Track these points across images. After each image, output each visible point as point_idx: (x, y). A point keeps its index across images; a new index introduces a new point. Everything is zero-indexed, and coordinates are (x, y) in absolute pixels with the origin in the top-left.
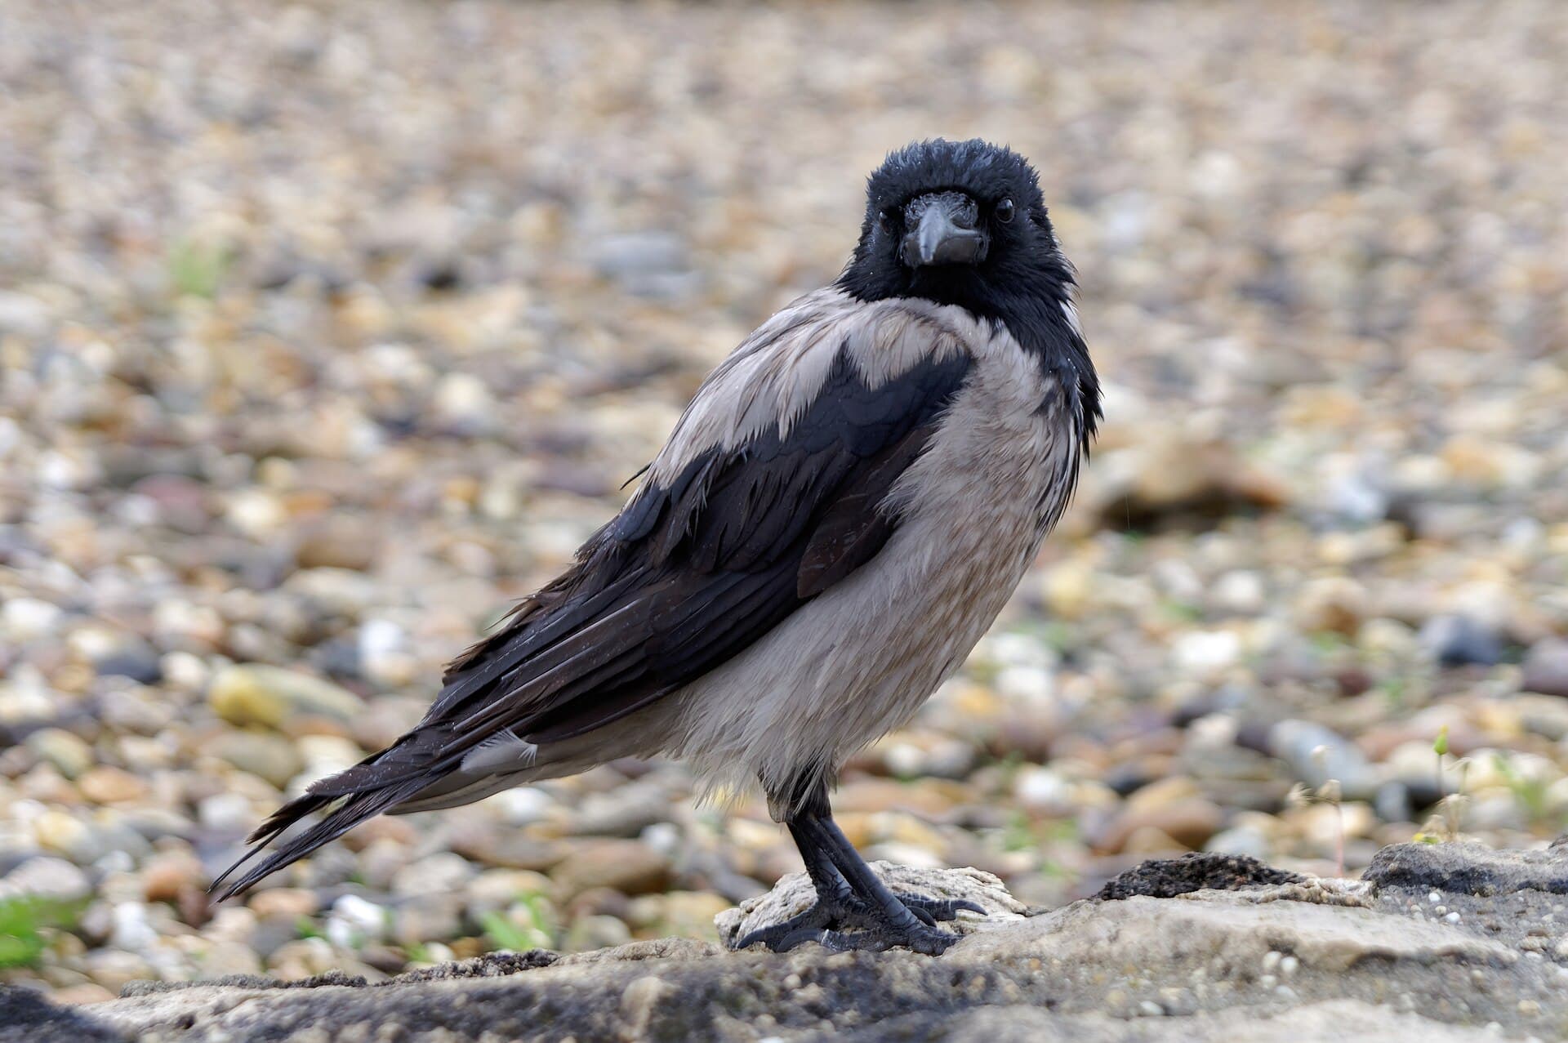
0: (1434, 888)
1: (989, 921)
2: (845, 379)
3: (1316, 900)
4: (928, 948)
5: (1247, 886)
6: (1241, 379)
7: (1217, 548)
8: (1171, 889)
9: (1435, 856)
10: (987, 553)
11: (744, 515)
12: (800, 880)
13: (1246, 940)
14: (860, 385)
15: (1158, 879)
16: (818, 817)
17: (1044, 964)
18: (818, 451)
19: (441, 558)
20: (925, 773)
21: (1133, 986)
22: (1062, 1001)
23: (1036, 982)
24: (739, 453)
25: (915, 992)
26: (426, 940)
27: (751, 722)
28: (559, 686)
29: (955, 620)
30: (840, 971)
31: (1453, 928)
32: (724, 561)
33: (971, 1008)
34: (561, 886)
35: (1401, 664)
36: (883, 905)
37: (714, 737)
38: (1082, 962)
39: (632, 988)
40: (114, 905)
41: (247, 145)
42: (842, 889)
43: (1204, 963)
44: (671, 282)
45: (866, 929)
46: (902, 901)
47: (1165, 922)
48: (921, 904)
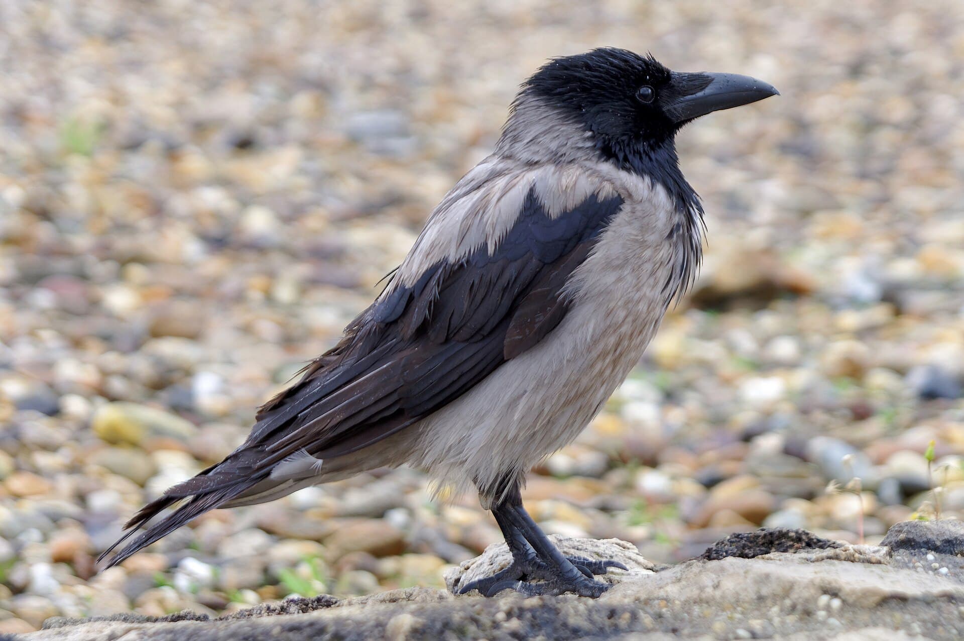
0: (930, 551)
1: (629, 574)
2: (533, 211)
3: (851, 559)
4: (589, 593)
5: (802, 550)
6: (781, 207)
7: (768, 321)
8: (750, 552)
9: (930, 529)
10: (630, 326)
11: (466, 304)
12: (501, 547)
13: (806, 587)
14: (544, 215)
15: (742, 545)
16: (513, 505)
17: (669, 604)
18: (516, 260)
19: (247, 330)
20: (575, 474)
21: (731, 618)
22: (682, 629)
23: (665, 616)
24: (460, 262)
25: (584, 624)
26: (241, 588)
27: (469, 443)
28: (339, 420)
29: (608, 372)
30: (532, 610)
31: (944, 578)
32: (452, 335)
33: (622, 634)
34: (331, 551)
35: (893, 399)
36: (558, 564)
37: (444, 453)
38: (695, 602)
39: (392, 622)
40: (31, 565)
41: (112, 53)
42: (530, 554)
43: (778, 602)
44: (398, 144)
45: (548, 581)
46: (571, 561)
47: (751, 575)
48: (583, 563)
